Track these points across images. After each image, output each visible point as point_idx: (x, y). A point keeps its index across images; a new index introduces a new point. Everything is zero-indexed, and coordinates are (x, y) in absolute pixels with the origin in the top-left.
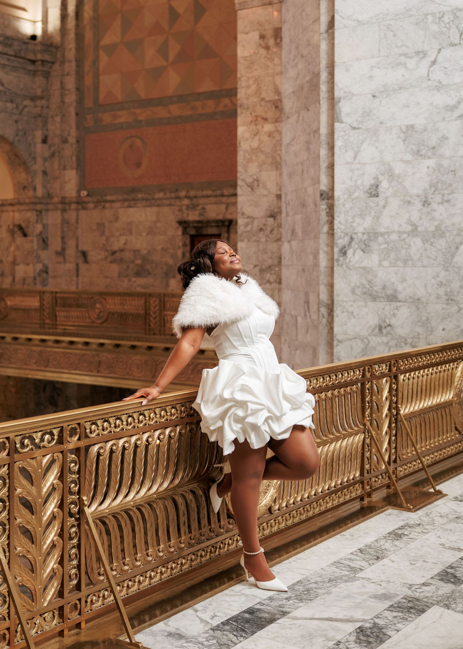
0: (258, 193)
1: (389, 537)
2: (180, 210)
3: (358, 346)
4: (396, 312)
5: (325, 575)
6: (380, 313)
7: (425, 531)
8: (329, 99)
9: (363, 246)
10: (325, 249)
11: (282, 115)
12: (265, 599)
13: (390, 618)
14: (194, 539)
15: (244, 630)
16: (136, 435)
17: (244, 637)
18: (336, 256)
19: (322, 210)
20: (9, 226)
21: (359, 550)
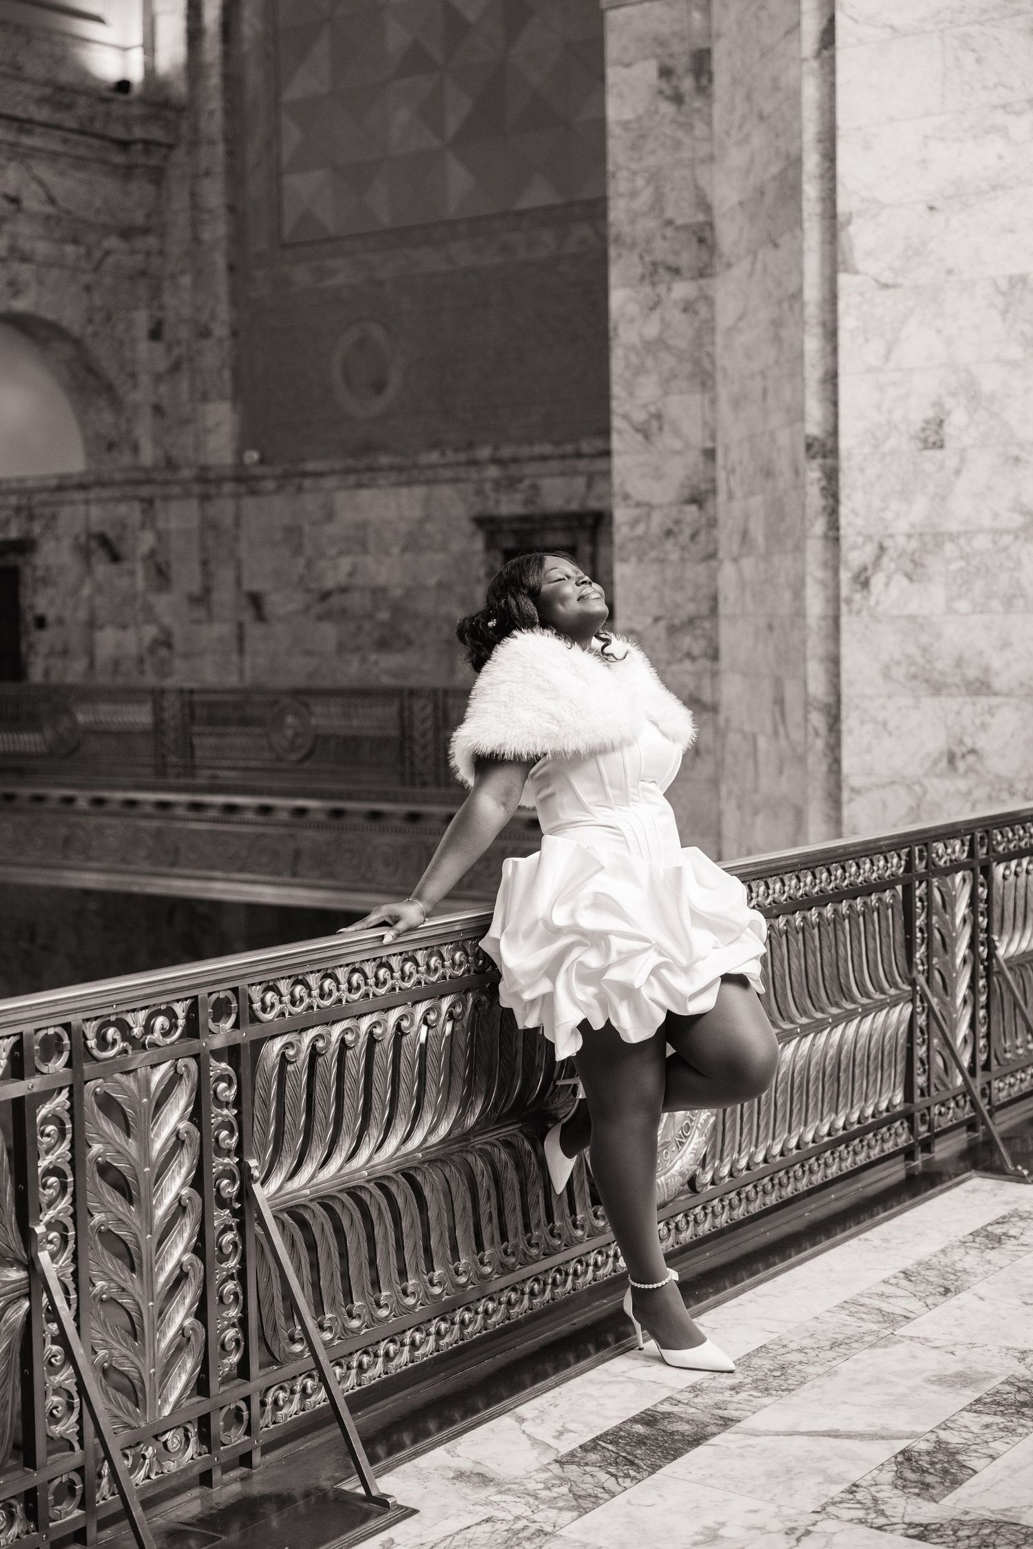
0: (660, 446)
1: (974, 1242)
2: (479, 492)
3: (900, 802)
4: (988, 718)
5: (824, 1331)
6: (949, 723)
8: (823, 218)
9: (909, 567)
10: (820, 574)
11: (716, 260)
12: (682, 1391)
13: (976, 1429)
14: (513, 1254)
15: (632, 1463)
16: (372, 1013)
17: (634, 1478)
18: (844, 591)
19: (812, 483)
20: (77, 538)
21: (904, 1272)
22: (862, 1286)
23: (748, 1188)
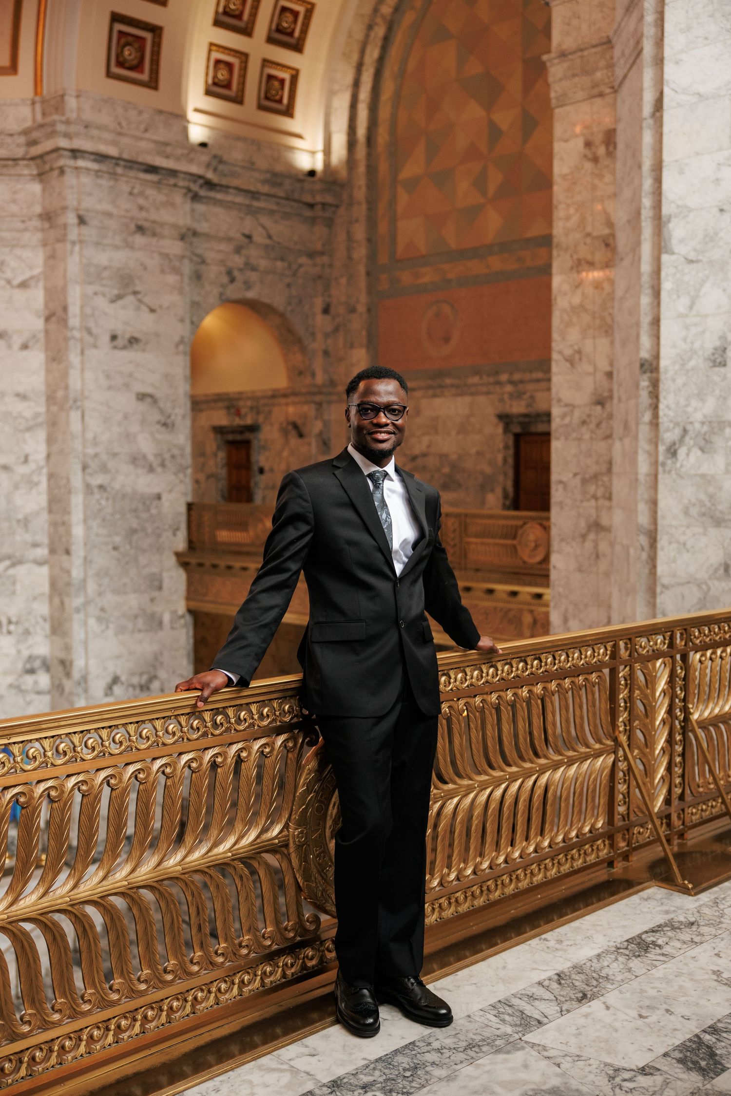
0: (580, 370)
1: (626, 948)
2: (501, 400)
3: (693, 595)
5: (469, 1031)
6: (726, 545)
7: (697, 939)
8: (654, 220)
9: (702, 443)
10: (647, 447)
11: (615, 256)
12: (324, 1085)
16: (79, 774)
18: (661, 458)
19: (643, 389)
21: (558, 975)
22: (519, 986)
23: (458, 894)
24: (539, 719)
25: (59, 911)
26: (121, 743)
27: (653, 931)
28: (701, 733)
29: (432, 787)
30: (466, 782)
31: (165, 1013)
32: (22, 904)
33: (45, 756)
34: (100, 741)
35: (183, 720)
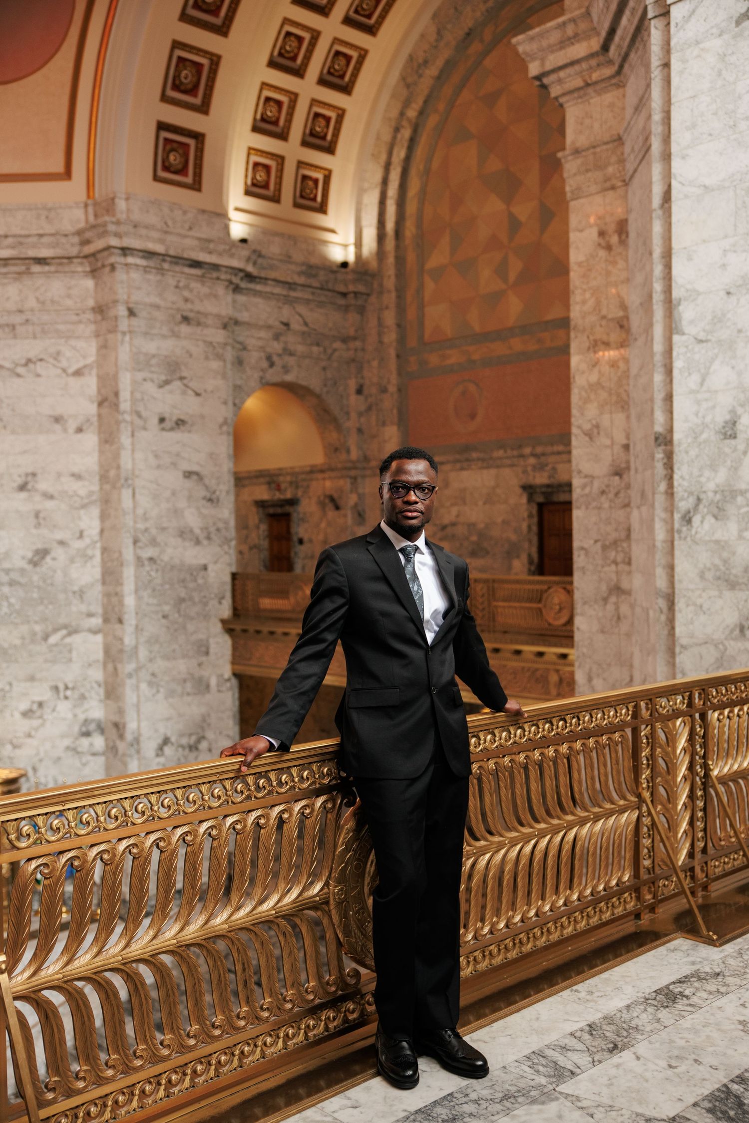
0: (598, 443)
1: (655, 999)
6: (741, 607)
7: (723, 990)
9: (715, 511)
10: (663, 515)
11: (629, 336)
16: (130, 837)
18: (676, 526)
19: (658, 461)
20: (319, 497)
21: (590, 1026)
22: (553, 1037)
23: (492, 947)
24: (565, 776)
25: (111, 970)
26: (169, 807)
27: (680, 982)
28: (721, 789)
29: (465, 844)
30: (496, 839)
31: (213, 1067)
32: (76, 963)
33: (98, 821)
34: (149, 806)
35: (227, 784)
